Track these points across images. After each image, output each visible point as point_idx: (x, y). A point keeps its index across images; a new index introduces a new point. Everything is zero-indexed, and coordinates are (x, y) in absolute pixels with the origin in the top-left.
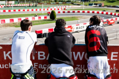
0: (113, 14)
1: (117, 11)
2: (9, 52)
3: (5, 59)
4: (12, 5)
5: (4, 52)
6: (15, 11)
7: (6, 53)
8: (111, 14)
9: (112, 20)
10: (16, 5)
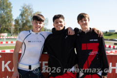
0: (112, 47)
1: (115, 44)
2: (9, 62)
3: (3, 70)
4: (4, 37)
5: (3, 62)
6: (7, 42)
7: (5, 64)
8: (110, 47)
9: (111, 52)
10: (9, 37)
